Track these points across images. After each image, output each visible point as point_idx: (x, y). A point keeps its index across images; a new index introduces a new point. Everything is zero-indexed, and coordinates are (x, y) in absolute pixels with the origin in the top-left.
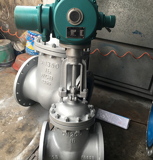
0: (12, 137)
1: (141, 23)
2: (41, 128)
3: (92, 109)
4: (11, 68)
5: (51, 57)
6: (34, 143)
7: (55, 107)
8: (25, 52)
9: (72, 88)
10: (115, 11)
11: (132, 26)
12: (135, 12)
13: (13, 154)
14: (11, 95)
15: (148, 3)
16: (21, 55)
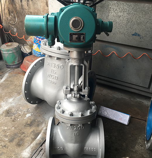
0: (21, 132)
1: (139, 26)
2: (48, 123)
3: (94, 105)
4: (19, 69)
5: (56, 58)
6: (42, 137)
7: (60, 104)
8: (32, 54)
9: (75, 86)
10: (115, 15)
11: (131, 28)
12: (134, 16)
13: (22, 147)
14: (19, 94)
15: (146, 7)
16: (28, 57)
